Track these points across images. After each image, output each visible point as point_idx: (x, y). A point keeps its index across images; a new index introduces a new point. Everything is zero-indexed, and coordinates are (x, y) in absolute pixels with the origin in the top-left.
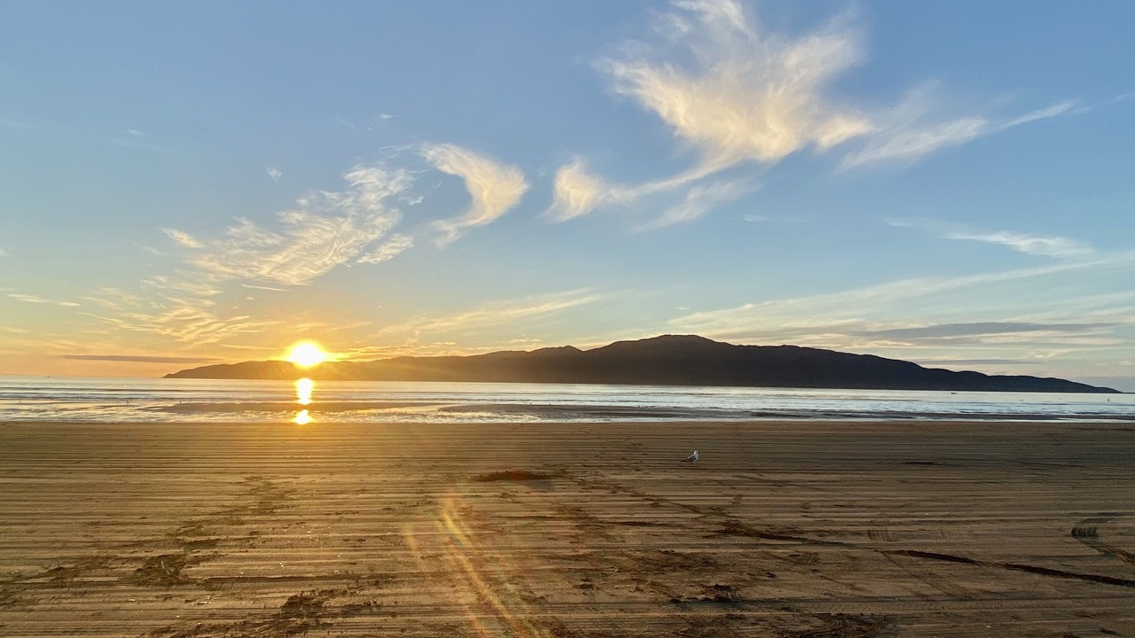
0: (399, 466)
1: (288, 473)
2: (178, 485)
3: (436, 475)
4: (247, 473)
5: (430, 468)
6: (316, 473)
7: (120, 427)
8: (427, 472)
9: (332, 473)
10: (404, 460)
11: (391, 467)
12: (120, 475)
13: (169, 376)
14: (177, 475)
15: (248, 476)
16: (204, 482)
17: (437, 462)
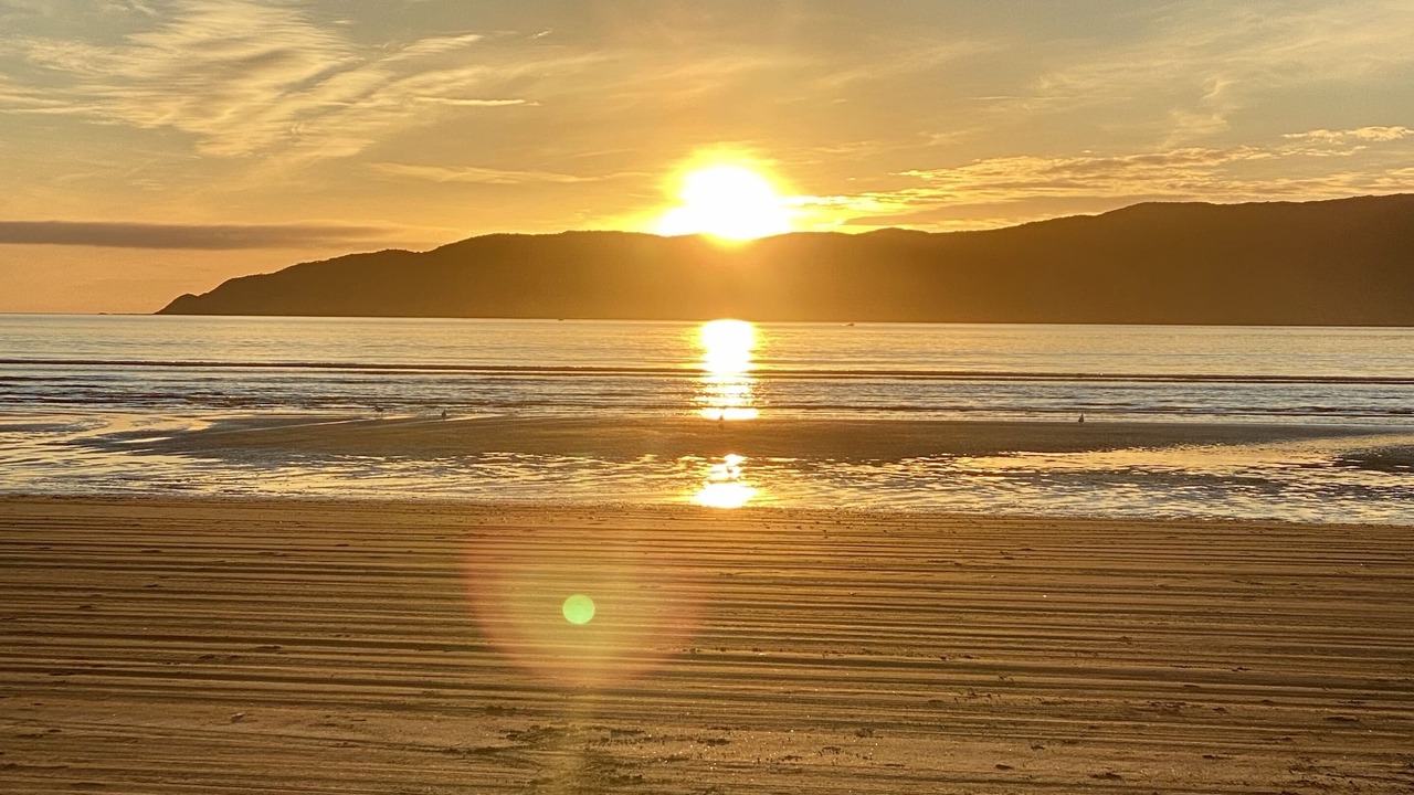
0: (1174, 712)
1: (682, 718)
2: (247, 751)
3: (1354, 765)
4: (512, 712)
5: (1320, 731)
6: (801, 724)
7: (20, 510)
8: (1310, 745)
9: (865, 730)
10: (1193, 684)
11: (1131, 714)
12: (26, 702)
13: (185, 305)
14: (240, 711)
15: (520, 724)
16: (346, 744)
17: (1356, 702)
